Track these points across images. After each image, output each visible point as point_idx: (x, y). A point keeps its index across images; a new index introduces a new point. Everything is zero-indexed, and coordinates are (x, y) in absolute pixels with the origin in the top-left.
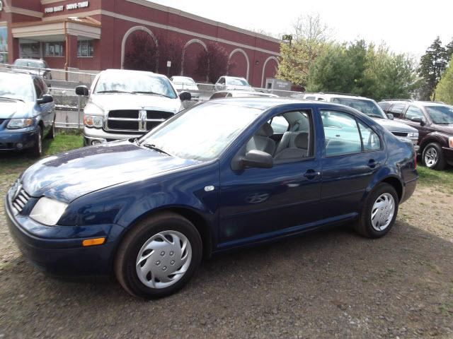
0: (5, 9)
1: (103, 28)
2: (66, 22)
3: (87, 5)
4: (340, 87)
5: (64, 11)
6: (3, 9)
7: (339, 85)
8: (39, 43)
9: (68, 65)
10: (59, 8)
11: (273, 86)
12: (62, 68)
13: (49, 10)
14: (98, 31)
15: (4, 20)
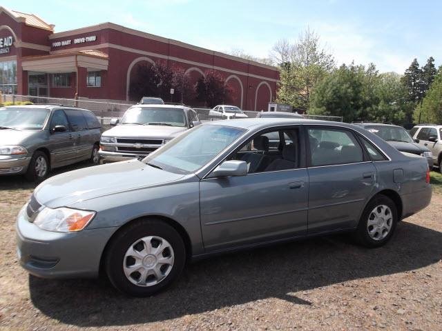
0: (15, 44)
1: (110, 60)
2: (76, 55)
3: (94, 40)
4: (340, 109)
5: (72, 45)
6: (13, 44)
7: (339, 107)
8: (46, 74)
9: (78, 95)
10: (68, 42)
11: (275, 109)
12: (73, 98)
13: (57, 44)
14: (106, 63)
15: (14, 55)
